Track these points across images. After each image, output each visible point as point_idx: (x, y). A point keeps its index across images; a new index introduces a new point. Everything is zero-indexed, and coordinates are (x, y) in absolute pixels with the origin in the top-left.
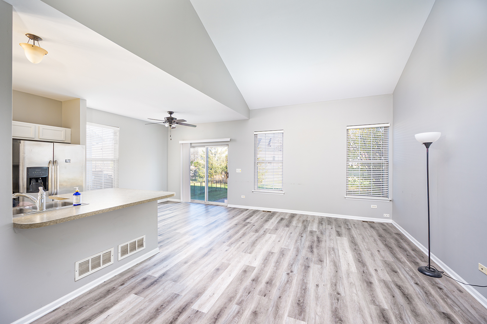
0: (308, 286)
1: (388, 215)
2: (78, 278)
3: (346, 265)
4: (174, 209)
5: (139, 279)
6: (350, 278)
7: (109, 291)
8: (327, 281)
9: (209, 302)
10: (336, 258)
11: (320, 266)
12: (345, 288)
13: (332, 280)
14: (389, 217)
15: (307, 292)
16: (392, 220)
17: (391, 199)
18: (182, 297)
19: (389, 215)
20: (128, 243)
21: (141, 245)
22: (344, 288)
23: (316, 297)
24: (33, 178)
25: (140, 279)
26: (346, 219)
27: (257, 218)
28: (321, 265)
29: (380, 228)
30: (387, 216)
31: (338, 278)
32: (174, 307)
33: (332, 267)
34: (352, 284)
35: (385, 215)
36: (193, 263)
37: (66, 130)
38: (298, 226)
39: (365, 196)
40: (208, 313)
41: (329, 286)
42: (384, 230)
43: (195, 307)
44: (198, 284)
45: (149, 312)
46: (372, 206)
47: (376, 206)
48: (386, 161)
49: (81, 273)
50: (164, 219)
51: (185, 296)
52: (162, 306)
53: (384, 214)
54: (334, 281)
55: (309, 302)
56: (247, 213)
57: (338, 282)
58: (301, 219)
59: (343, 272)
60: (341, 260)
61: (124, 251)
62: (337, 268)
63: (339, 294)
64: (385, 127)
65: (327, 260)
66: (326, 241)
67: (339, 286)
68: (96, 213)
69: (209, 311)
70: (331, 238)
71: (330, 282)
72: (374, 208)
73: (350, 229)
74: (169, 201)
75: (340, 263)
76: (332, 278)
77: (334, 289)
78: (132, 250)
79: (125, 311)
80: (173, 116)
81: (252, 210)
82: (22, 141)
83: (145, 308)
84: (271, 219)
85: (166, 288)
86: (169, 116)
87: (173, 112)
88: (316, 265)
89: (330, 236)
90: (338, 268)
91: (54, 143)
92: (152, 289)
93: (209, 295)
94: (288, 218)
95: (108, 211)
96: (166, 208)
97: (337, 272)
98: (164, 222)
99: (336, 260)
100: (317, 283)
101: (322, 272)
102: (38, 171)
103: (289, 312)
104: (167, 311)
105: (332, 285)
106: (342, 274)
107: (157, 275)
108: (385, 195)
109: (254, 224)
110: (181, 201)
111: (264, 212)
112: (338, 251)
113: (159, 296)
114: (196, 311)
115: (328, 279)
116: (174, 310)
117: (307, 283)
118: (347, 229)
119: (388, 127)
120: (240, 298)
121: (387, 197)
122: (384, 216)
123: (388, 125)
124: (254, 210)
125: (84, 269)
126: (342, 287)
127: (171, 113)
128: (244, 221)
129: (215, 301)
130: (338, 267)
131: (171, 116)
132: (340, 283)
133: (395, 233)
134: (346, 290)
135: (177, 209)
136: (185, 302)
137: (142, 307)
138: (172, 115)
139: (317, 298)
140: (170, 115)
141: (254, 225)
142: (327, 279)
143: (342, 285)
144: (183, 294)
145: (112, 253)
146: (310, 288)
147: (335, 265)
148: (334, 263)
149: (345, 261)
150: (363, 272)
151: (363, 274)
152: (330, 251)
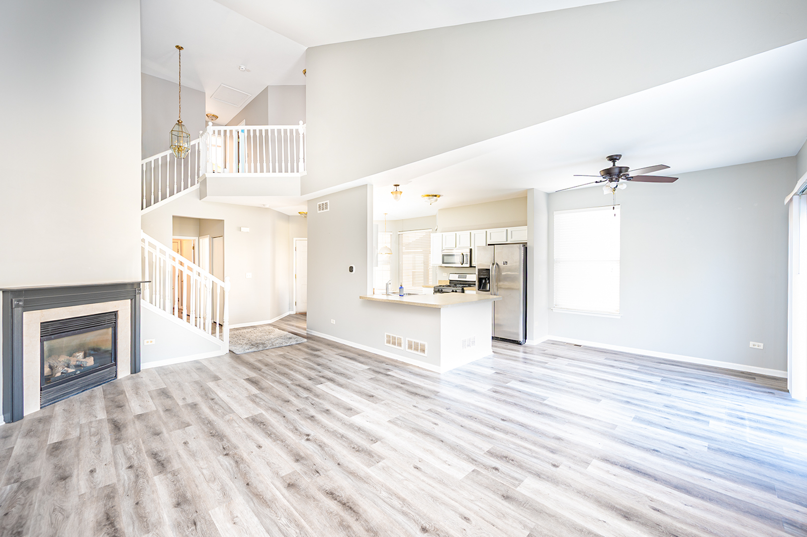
0: (270, 439)
3: (239, 516)
6: (219, 488)
8: (252, 460)
10: (272, 520)
11: (283, 475)
12: (220, 467)
13: (246, 466)
15: (265, 435)
22: (221, 465)
23: (251, 436)
28: (282, 477)
31: (239, 475)
33: (261, 488)
34: (213, 479)
41: (245, 456)
54: (242, 466)
55: (254, 429)
57: (236, 468)
59: (236, 490)
62: (251, 491)
63: (227, 455)
65: (281, 496)
67: (230, 464)
71: (247, 460)
75: (253, 511)
76: (248, 468)
77: (236, 457)
88: (290, 472)
90: (250, 494)
97: (248, 484)
99: (267, 511)
100: (263, 448)
101: (270, 467)
103: (263, 415)
105: (242, 459)
106: (236, 487)
115: (253, 463)
117: (274, 441)
126: (227, 466)
127: (613, 159)
130: (252, 497)
131: (614, 165)
132: (232, 469)
134: (219, 465)
139: (249, 437)
142: (254, 461)
143: (227, 467)
146: (265, 439)
147: (260, 495)
148: (265, 501)
149: (245, 524)
150: (196, 521)
151: (195, 515)
152: (300, 531)
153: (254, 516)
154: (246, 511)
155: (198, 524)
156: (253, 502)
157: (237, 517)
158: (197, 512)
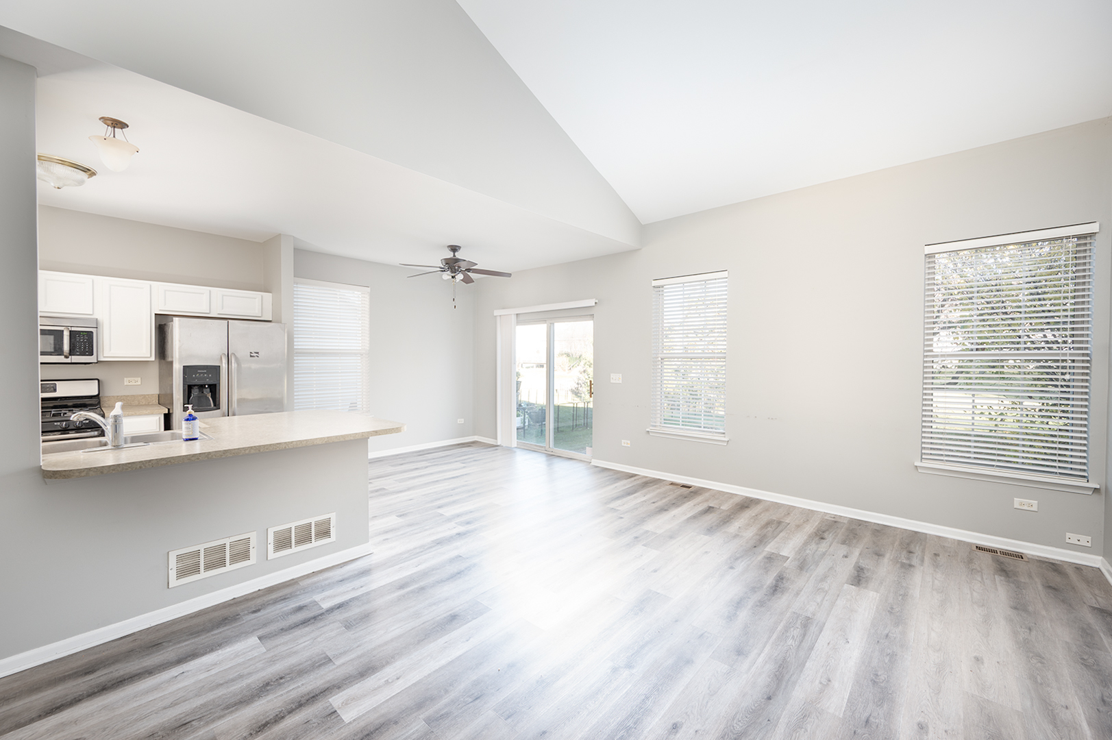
1: (1085, 540)
2: (174, 582)
3: (817, 682)
4: (472, 460)
5: (293, 604)
6: (801, 731)
7: (226, 619)
8: (716, 720)
9: (374, 696)
10: (797, 651)
11: (726, 667)
13: (735, 722)
14: (1089, 545)
16: (1101, 558)
17: (1098, 487)
18: (334, 667)
19: (1089, 538)
20: (293, 525)
21: (324, 532)
24: (195, 385)
25: (294, 606)
26: (916, 532)
27: (644, 499)
28: (731, 666)
29: (1037, 580)
30: (1078, 543)
31: (760, 720)
32: (299, 689)
33: (764, 681)
35: (1072, 538)
36: (412, 592)
37: (262, 296)
38: (742, 536)
39: (993, 466)
40: (350, 723)
42: (1050, 587)
43: (336, 700)
44: (386, 643)
45: (248, 686)
46: (1017, 502)
47: (1035, 503)
48: (1083, 355)
49: (182, 573)
50: (437, 481)
51: (340, 666)
52: (281, 678)
53: (1068, 535)
56: (624, 485)
58: (765, 518)
59: (789, 705)
60: (807, 664)
61: (283, 542)
62: (778, 688)
64: (1079, 237)
65: (762, 655)
66: (798, 594)
68: (193, 459)
69: (354, 720)
70: (825, 586)
72: (1025, 508)
73: (911, 566)
74: (478, 442)
75: (801, 671)
76: (738, 716)
78: (300, 542)
79: (213, 672)
80: (459, 255)
81: (647, 477)
82: (176, 319)
83: (250, 674)
84: (678, 506)
85: (319, 639)
86: (450, 255)
87: (460, 247)
89: (824, 578)
90: (783, 687)
91: (230, 321)
92: (296, 633)
93: (386, 679)
94: (727, 511)
95: (221, 455)
96: (459, 457)
97: (769, 698)
98: (431, 487)
99: (791, 660)
100: (676, 721)
101: (719, 688)
102: (202, 373)
104: (281, 693)
106: (783, 709)
107: (326, 605)
108: (1076, 469)
109: (621, 516)
110: (499, 444)
111: (671, 487)
112: (820, 633)
113: (295, 653)
114: (333, 710)
115: (722, 714)
116: (293, 695)
118: (898, 565)
119: (1092, 235)
120: (446, 706)
121: (1084, 477)
122: (1068, 541)
123: (1094, 228)
124: (647, 479)
125: (189, 567)
127: (454, 249)
128: (606, 503)
129: (388, 698)
130: (784, 684)
131: (454, 256)
133: (1094, 608)
135: (480, 460)
136: (328, 681)
137: (246, 671)
138: (456, 254)
140: (452, 253)
141: (622, 518)
144: (338, 663)
145: (253, 543)
147: (776, 675)
148: (780, 667)
149: (822, 671)
150: (864, 723)
151: (859, 731)
152: (790, 628)
153: (806, 667)
154: (807, 679)
155: (864, 718)
156: (790, 678)
157: (821, 683)
158: (855, 732)
